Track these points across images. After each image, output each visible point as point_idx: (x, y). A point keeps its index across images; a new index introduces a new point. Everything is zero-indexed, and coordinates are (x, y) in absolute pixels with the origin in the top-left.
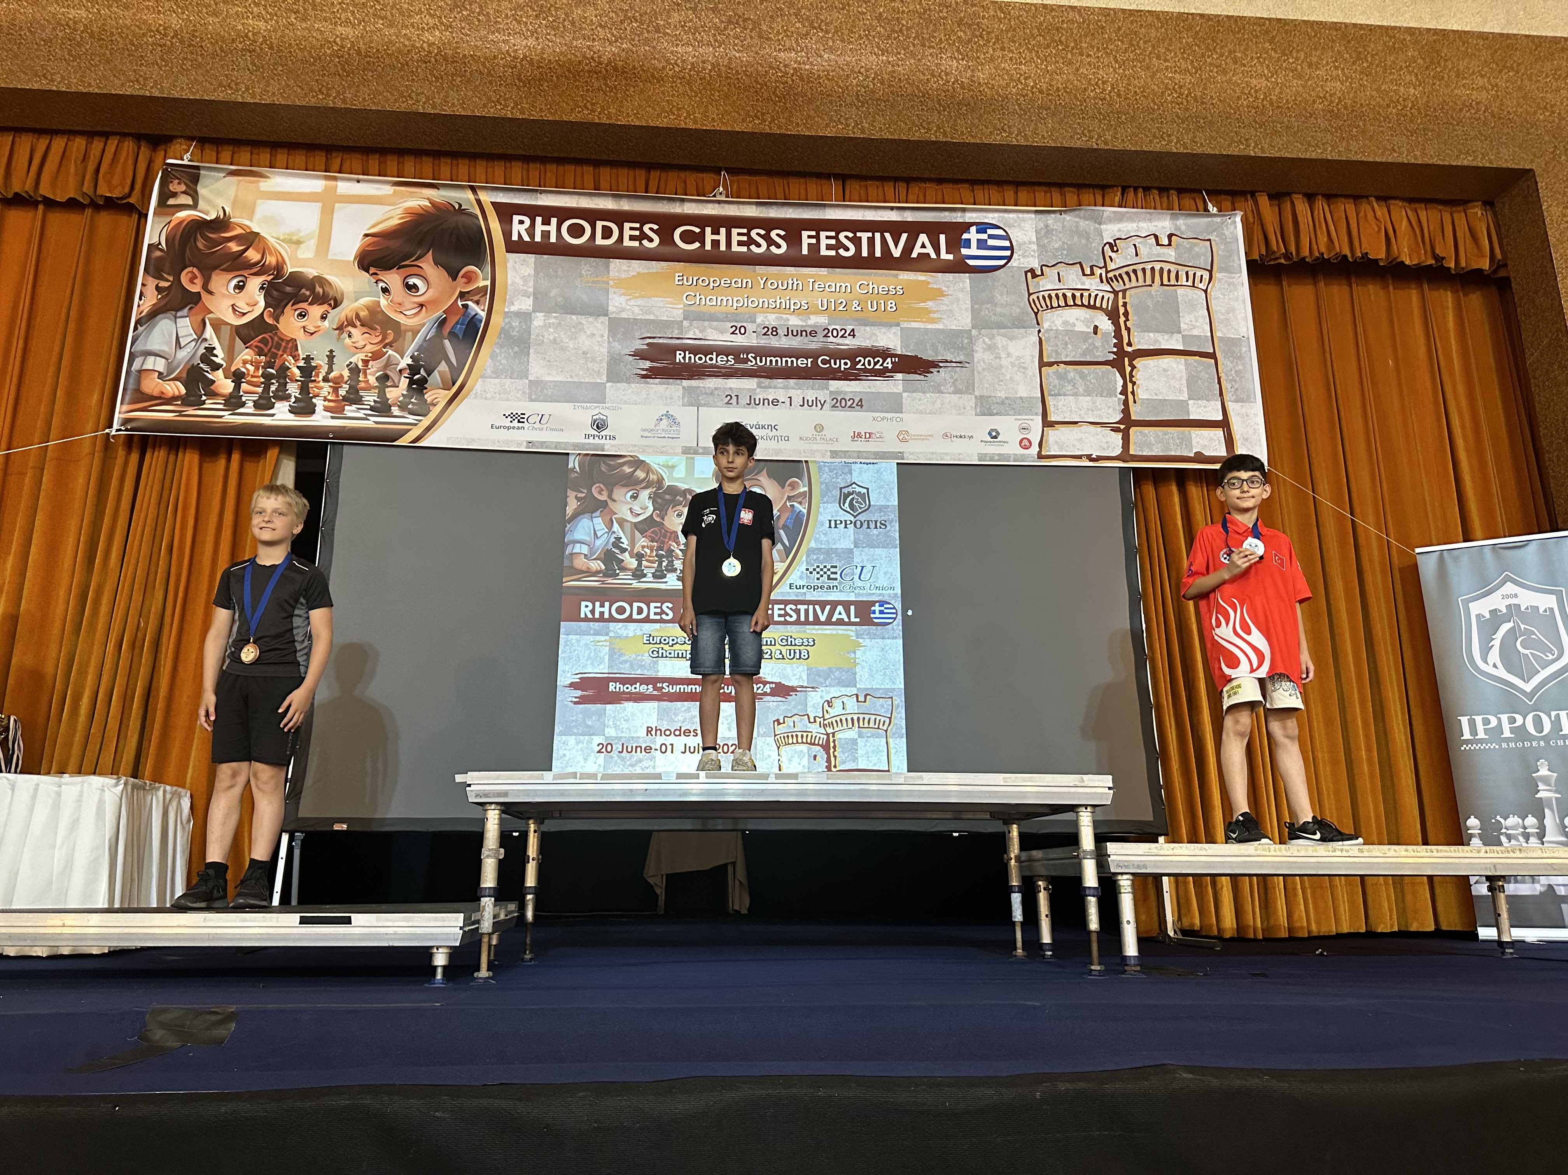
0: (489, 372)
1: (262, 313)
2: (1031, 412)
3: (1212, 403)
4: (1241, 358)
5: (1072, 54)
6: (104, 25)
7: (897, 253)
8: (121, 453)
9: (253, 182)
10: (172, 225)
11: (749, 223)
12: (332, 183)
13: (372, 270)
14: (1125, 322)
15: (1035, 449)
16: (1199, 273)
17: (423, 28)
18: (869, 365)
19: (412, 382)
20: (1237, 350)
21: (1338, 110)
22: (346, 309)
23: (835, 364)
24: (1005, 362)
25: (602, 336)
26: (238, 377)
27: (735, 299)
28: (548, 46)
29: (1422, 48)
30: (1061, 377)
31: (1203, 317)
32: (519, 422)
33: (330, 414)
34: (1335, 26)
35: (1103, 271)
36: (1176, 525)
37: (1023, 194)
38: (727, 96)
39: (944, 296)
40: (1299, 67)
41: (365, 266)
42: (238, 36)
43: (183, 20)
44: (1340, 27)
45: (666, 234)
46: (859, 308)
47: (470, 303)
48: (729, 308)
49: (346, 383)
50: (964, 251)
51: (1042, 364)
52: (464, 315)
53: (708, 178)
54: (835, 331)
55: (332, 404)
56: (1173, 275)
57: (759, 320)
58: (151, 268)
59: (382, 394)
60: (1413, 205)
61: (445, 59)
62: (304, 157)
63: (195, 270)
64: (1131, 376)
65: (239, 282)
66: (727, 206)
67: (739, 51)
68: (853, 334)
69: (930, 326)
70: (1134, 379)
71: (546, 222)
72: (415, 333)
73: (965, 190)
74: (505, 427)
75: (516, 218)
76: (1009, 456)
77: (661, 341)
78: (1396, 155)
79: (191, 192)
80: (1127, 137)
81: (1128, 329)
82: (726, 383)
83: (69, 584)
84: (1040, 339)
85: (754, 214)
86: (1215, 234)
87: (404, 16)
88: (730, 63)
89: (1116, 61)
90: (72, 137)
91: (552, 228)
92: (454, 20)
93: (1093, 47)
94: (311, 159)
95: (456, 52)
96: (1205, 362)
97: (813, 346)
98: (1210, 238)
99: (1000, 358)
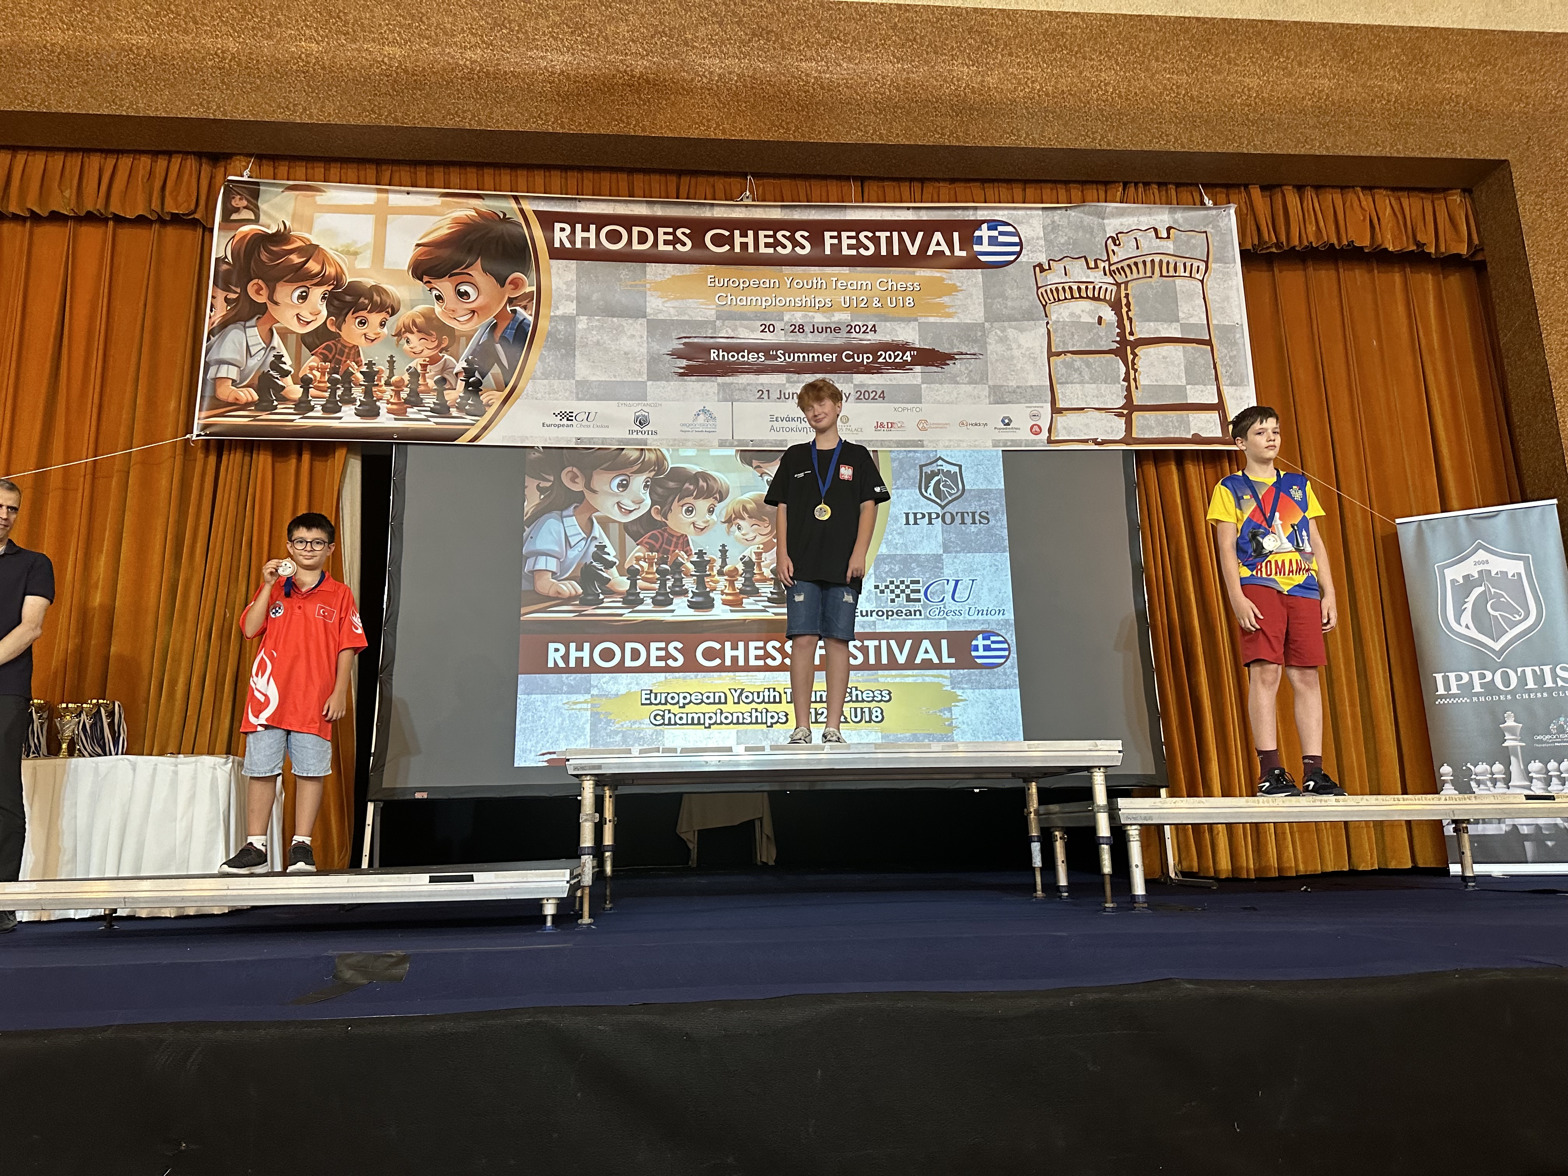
0: (538, 374)
1: (325, 322)
2: (1038, 398)
3: (1209, 387)
4: (1235, 343)
5: (1076, 58)
6: (165, 49)
7: (913, 251)
8: (200, 455)
9: (308, 196)
10: (236, 239)
11: (775, 226)
12: (384, 195)
13: (426, 278)
14: (1127, 313)
15: (1045, 435)
16: (1196, 264)
17: (465, 46)
18: (890, 358)
19: (468, 385)
20: (1231, 336)
21: (1326, 106)
22: (404, 316)
23: (858, 358)
24: (1016, 353)
25: (642, 337)
26: (306, 383)
27: (764, 299)
28: (583, 61)
29: (1406, 44)
30: (1069, 366)
31: (1200, 307)
32: (568, 420)
33: (393, 416)
34: (1324, 26)
35: (1106, 264)
36: (1175, 501)
37: (1030, 191)
38: (753, 107)
39: (958, 291)
40: (1289, 66)
41: (419, 276)
42: (292, 58)
43: (240, 43)
44: (1328, 27)
45: (697, 238)
46: (879, 305)
47: (518, 308)
48: (758, 307)
49: (407, 387)
50: (977, 248)
51: (1051, 354)
52: (513, 320)
53: (735, 182)
54: (857, 328)
55: (395, 407)
56: (1171, 267)
57: (786, 319)
58: (220, 283)
59: (441, 396)
60: (1396, 194)
61: (487, 74)
62: (355, 170)
63: (260, 282)
64: (1133, 364)
66: (754, 209)
67: (763, 62)
68: (874, 329)
69: (945, 320)
70: (1135, 367)
71: (586, 229)
72: (469, 338)
73: (976, 189)
74: (555, 425)
75: (557, 226)
76: (1021, 441)
77: (696, 340)
78: (1379, 149)
79: (252, 207)
80: (1128, 138)
81: (1130, 319)
82: (757, 379)
83: (159, 579)
84: (1049, 331)
85: (779, 217)
86: (1211, 226)
87: (447, 35)
88: (754, 74)
89: (1117, 64)
90: (138, 157)
91: (592, 234)
92: (494, 39)
93: (1095, 51)
94: (362, 173)
95: (498, 69)
96: (1202, 349)
97: (838, 342)
98: (1206, 230)
99: (1011, 349)
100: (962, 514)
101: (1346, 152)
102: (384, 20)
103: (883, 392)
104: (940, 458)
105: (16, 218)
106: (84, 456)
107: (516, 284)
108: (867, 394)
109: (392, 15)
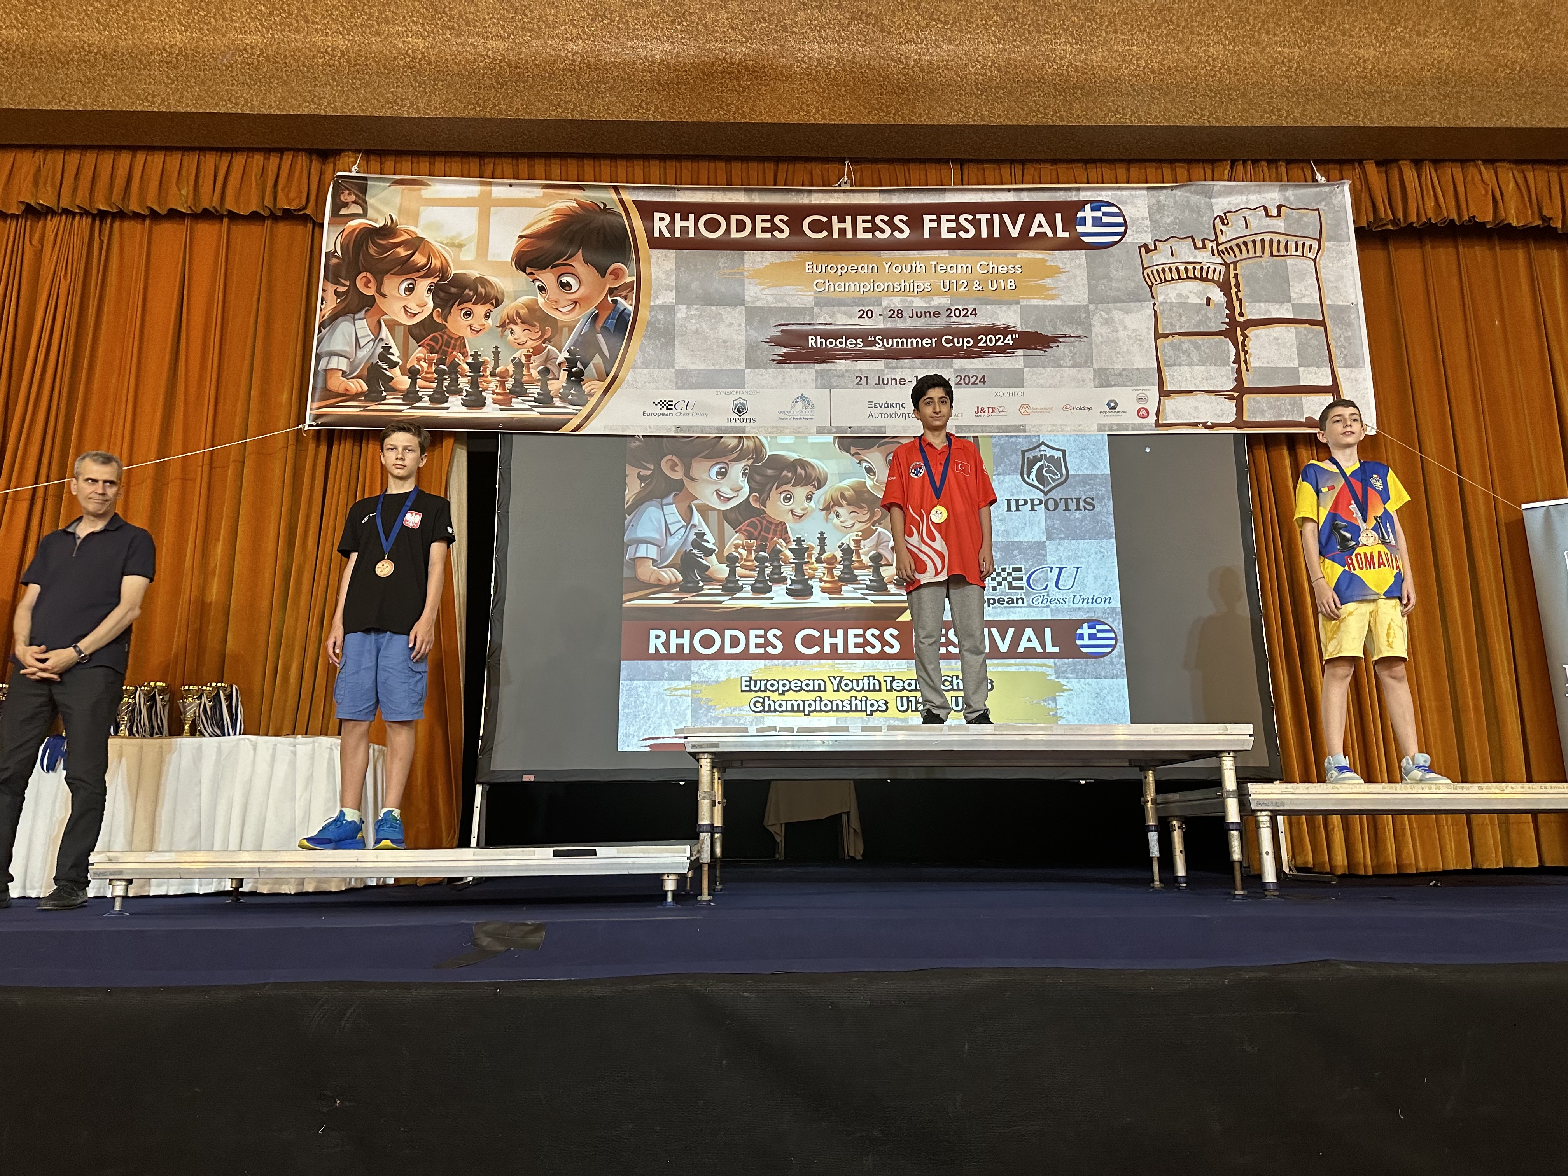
0: (639, 362)
2: (1147, 382)
3: (1323, 369)
4: (1349, 324)
5: (1183, 33)
6: (277, 48)
7: (1015, 233)
8: (312, 446)
9: (414, 190)
10: (345, 233)
11: (873, 210)
12: (487, 188)
13: (529, 270)
14: (1236, 293)
15: (1152, 419)
16: (1308, 243)
17: (567, 38)
18: (991, 342)
19: (570, 375)
20: (1345, 316)
21: (1446, 76)
22: (508, 307)
23: (958, 343)
24: (1122, 334)
25: (740, 325)
26: (413, 374)
27: (862, 284)
28: (683, 49)
30: (1177, 348)
31: (1313, 286)
32: (667, 408)
33: (499, 406)
35: (1214, 244)
37: (1135, 171)
38: (853, 91)
39: (1061, 273)
40: (1407, 35)
42: (399, 54)
43: (349, 41)
45: (795, 225)
46: (980, 288)
47: (618, 298)
48: (856, 293)
50: (1080, 229)
51: (1158, 336)
53: (833, 167)
54: (957, 312)
56: (1282, 246)
57: (884, 304)
58: (330, 275)
60: (1520, 167)
61: (589, 65)
62: (459, 164)
63: (369, 275)
64: (1244, 345)
66: (852, 195)
67: (863, 46)
68: (974, 313)
69: (1048, 303)
70: (1246, 348)
71: (685, 218)
73: (1079, 170)
74: (655, 414)
75: (657, 215)
76: (1127, 425)
77: (794, 327)
78: (1504, 120)
79: (360, 201)
80: (1238, 113)
81: (1240, 300)
82: (856, 365)
83: (273, 566)
84: (1155, 312)
85: (877, 202)
86: (1324, 203)
87: (549, 27)
88: (854, 58)
89: (1226, 38)
90: (251, 155)
91: (690, 223)
92: (596, 30)
93: (1203, 25)
94: (466, 166)
95: (599, 60)
96: (1315, 330)
97: (938, 326)
98: (1318, 207)
99: (1117, 331)
100: (1066, 500)
101: (1469, 124)
102: (488, 14)
103: (984, 377)
104: (1043, 443)
105: (136, 216)
106: (202, 446)
107: (617, 274)
108: (967, 378)
109: (496, 9)
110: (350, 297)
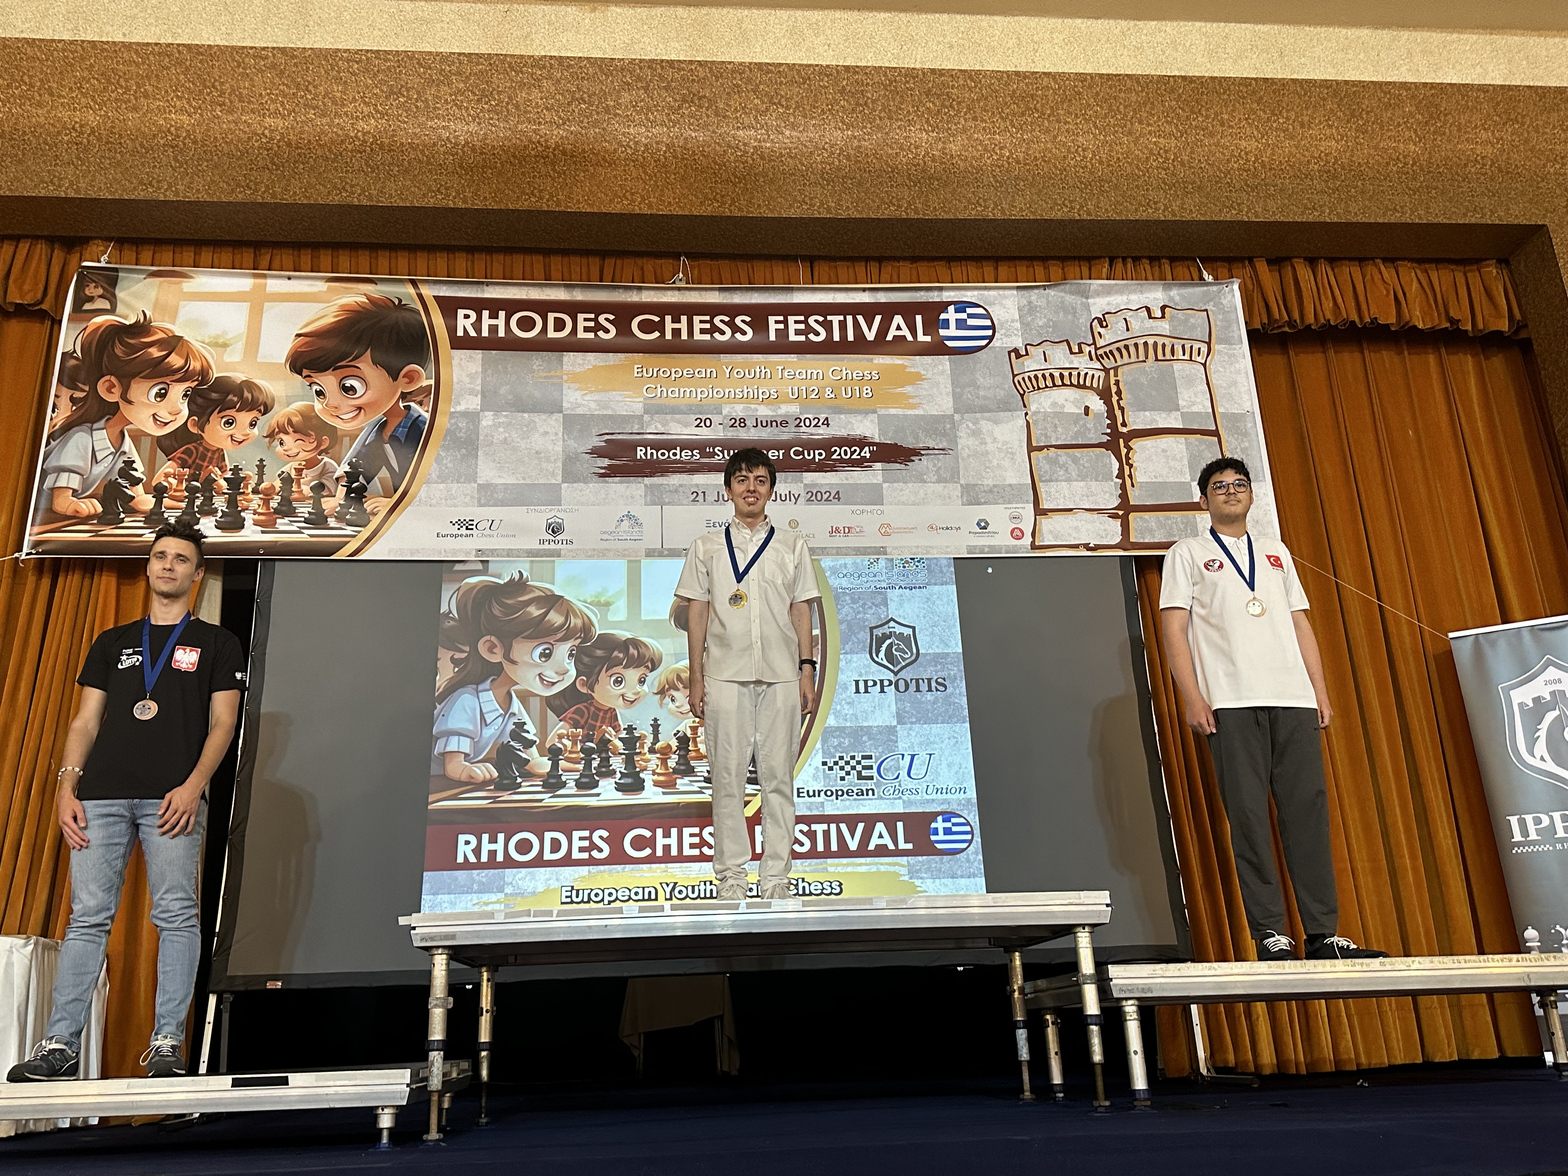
0: (434, 476)
1: (186, 422)
2: (1018, 498)
4: (1246, 434)
5: (1049, 121)
7: (870, 336)
8: (31, 579)
9: (174, 283)
10: (88, 331)
11: (712, 310)
12: (261, 281)
13: (305, 372)
14: (1118, 401)
15: (1027, 540)
16: (1196, 346)
17: (358, 117)
18: (846, 455)
19: (349, 491)
20: (1241, 425)
21: (1335, 170)
22: (278, 415)
23: (809, 455)
24: (990, 447)
25: (556, 434)
27: (699, 390)
28: (491, 130)
29: (1420, 102)
30: (1054, 462)
31: (1203, 393)
32: (467, 528)
33: (260, 529)
34: (1326, 84)
35: (1093, 348)
37: (1003, 270)
38: (683, 179)
39: (923, 380)
40: (1290, 127)
42: (160, 131)
44: (1331, 86)
45: (623, 324)
46: (833, 396)
47: (412, 404)
48: (693, 401)
49: (278, 494)
50: (943, 332)
51: (1031, 449)
52: (406, 417)
53: (666, 264)
54: (807, 421)
55: (262, 518)
56: (1168, 349)
57: (725, 412)
58: (66, 379)
59: (317, 505)
60: (1422, 266)
61: (381, 146)
62: (230, 255)
63: (113, 379)
64: (1128, 458)
65: (160, 390)
66: (687, 293)
67: (695, 131)
69: (910, 412)
70: (1130, 461)
72: (354, 438)
73: (941, 268)
74: (452, 535)
75: (461, 313)
76: (1000, 547)
77: (620, 437)
78: (1398, 215)
79: (108, 295)
80: (1110, 206)
81: (1122, 409)
82: (692, 480)
84: (1028, 422)
85: (717, 301)
86: (1212, 303)
87: (337, 105)
88: (686, 143)
89: (1096, 127)
91: (501, 322)
92: (390, 108)
93: (1070, 113)
94: (238, 257)
95: (393, 141)
96: (1207, 440)
97: (785, 437)
98: (1207, 307)
99: (986, 443)
101: (1361, 219)
102: (266, 89)
103: (838, 493)
107: (411, 377)
108: (819, 495)
109: (274, 84)
110: (88, 403)
